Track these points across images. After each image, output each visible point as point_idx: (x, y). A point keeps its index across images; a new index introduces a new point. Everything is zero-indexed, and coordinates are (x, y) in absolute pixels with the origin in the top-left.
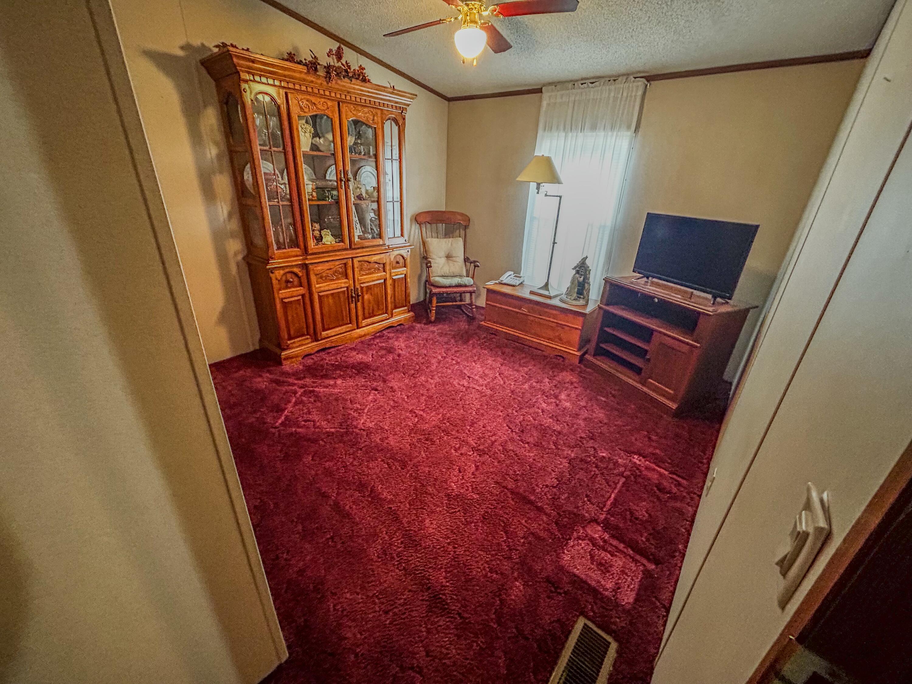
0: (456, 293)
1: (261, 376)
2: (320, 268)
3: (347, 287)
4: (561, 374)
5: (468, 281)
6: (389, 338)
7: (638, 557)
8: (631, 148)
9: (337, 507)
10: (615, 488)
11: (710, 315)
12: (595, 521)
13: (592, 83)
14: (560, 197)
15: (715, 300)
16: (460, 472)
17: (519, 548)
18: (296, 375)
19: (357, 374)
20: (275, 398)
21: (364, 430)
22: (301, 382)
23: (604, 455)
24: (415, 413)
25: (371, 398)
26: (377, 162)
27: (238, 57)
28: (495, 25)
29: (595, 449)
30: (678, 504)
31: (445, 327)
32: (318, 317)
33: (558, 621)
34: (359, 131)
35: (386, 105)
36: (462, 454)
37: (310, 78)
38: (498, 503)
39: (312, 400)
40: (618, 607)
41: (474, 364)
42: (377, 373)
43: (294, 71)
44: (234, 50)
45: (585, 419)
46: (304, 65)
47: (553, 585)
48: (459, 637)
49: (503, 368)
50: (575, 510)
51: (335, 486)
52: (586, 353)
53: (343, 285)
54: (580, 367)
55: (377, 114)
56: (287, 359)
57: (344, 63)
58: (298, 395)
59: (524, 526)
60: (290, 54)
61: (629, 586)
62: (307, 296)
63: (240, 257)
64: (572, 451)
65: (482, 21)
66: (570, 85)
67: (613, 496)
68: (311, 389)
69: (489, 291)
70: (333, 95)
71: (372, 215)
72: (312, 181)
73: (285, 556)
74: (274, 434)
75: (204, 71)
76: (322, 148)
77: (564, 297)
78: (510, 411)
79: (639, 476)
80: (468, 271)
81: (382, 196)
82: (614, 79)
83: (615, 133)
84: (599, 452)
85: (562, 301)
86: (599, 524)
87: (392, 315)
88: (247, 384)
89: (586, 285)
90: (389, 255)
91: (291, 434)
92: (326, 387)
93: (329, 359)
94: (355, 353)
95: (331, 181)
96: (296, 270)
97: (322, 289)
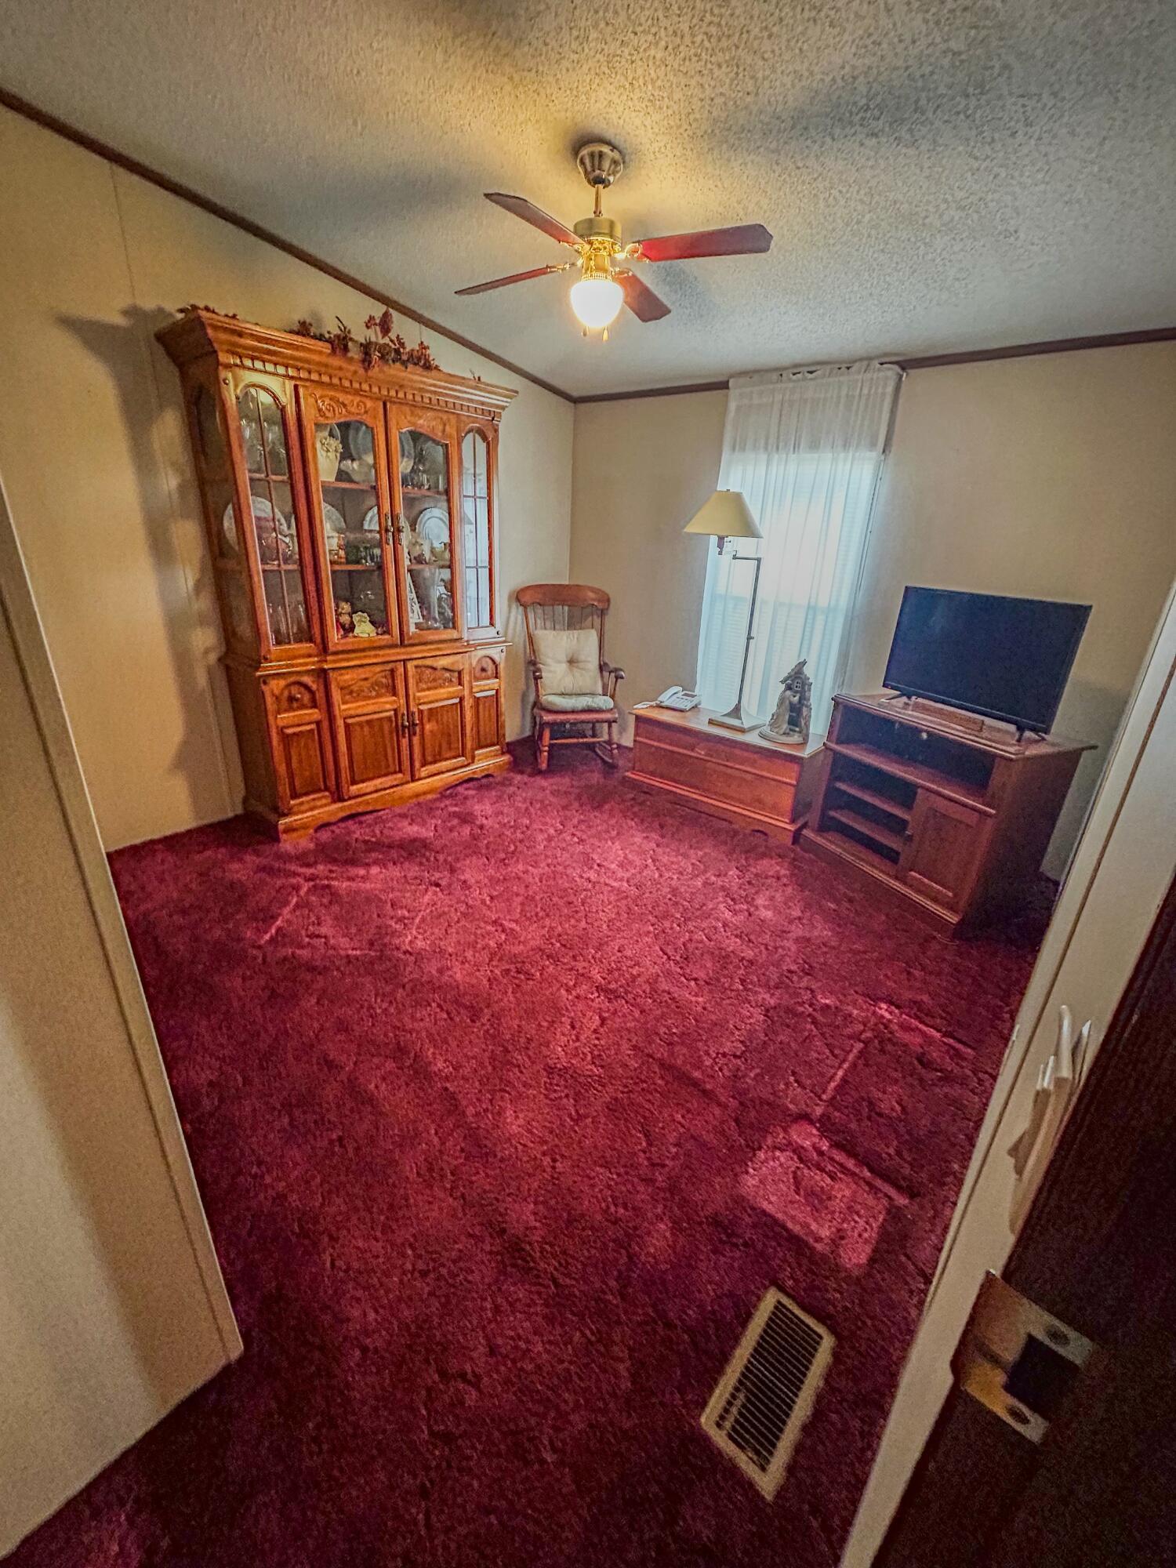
0: (583, 722)
1: (241, 860)
2: (347, 677)
3: (395, 710)
4: (760, 862)
5: (605, 702)
6: (466, 798)
7: (878, 1183)
8: (877, 478)
9: (352, 1087)
10: (844, 1061)
11: (1011, 760)
12: (805, 1117)
13: (811, 372)
14: (759, 560)
15: (1021, 735)
16: (573, 1027)
17: (667, 1162)
18: (302, 859)
19: (406, 859)
20: (263, 898)
21: (411, 954)
22: (308, 871)
23: (827, 1001)
24: (501, 925)
25: (426, 899)
26: (449, 501)
27: (215, 328)
28: (639, 275)
29: (812, 991)
30: (956, 1091)
31: (563, 782)
32: (344, 762)
33: (731, 1295)
34: (422, 450)
35: (465, 408)
36: (578, 997)
37: (336, 362)
38: (636, 1083)
39: (325, 901)
40: (838, 1272)
41: (610, 843)
42: (441, 857)
43: (310, 350)
44: (209, 315)
45: (797, 940)
46: (327, 341)
47: (725, 1229)
48: (550, 1319)
49: (659, 850)
50: (772, 1098)
51: (354, 1048)
52: (805, 826)
53: (388, 706)
54: (793, 851)
55: (449, 420)
56: (289, 830)
57: (394, 338)
58: (302, 893)
59: (680, 1123)
60: (303, 324)
61: (860, 1236)
62: (325, 725)
63: (213, 657)
64: (773, 995)
65: (617, 269)
66: (775, 376)
67: (840, 1073)
68: (326, 882)
69: (639, 719)
70: (375, 389)
71: (442, 590)
72: (339, 531)
73: (254, 1170)
74: (255, 958)
75: (160, 350)
76: (356, 478)
77: (767, 730)
78: (667, 924)
79: (889, 1040)
80: (605, 687)
81: (457, 557)
82: (846, 365)
83: (851, 454)
84: (819, 997)
85: (762, 736)
86: (811, 1122)
87: (473, 758)
88: (217, 872)
89: (804, 709)
90: (470, 657)
91: (285, 959)
92: (350, 879)
93: (358, 832)
94: (405, 823)
95: (371, 531)
96: (306, 679)
97: (352, 712)
